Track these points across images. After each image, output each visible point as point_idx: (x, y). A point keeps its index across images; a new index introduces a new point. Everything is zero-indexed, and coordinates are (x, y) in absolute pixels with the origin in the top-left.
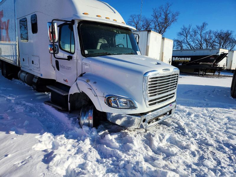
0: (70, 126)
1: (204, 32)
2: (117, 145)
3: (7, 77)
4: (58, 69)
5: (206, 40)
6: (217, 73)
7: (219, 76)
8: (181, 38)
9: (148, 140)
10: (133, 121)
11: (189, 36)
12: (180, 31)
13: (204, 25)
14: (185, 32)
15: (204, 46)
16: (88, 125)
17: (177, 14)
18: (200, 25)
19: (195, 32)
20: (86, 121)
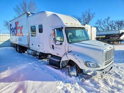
0: (65, 76)
1: (109, 21)
2: (92, 85)
3: (20, 52)
4: (53, 49)
5: (110, 25)
6: (119, 42)
7: (121, 44)
8: (98, 25)
9: (106, 82)
10: (96, 73)
11: (101, 24)
12: (96, 22)
13: (109, 18)
14: (99, 22)
15: (110, 28)
16: (74, 76)
17: (94, 14)
18: (107, 18)
19: (104, 22)
20: (73, 74)
